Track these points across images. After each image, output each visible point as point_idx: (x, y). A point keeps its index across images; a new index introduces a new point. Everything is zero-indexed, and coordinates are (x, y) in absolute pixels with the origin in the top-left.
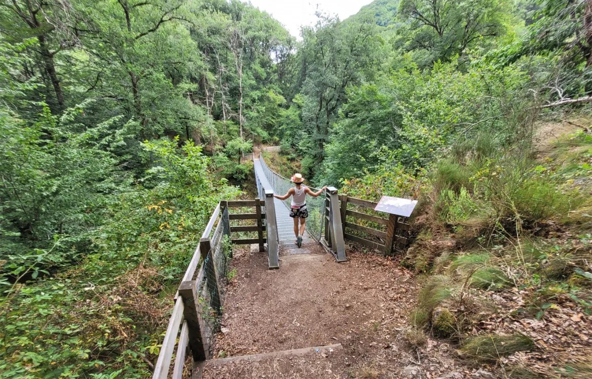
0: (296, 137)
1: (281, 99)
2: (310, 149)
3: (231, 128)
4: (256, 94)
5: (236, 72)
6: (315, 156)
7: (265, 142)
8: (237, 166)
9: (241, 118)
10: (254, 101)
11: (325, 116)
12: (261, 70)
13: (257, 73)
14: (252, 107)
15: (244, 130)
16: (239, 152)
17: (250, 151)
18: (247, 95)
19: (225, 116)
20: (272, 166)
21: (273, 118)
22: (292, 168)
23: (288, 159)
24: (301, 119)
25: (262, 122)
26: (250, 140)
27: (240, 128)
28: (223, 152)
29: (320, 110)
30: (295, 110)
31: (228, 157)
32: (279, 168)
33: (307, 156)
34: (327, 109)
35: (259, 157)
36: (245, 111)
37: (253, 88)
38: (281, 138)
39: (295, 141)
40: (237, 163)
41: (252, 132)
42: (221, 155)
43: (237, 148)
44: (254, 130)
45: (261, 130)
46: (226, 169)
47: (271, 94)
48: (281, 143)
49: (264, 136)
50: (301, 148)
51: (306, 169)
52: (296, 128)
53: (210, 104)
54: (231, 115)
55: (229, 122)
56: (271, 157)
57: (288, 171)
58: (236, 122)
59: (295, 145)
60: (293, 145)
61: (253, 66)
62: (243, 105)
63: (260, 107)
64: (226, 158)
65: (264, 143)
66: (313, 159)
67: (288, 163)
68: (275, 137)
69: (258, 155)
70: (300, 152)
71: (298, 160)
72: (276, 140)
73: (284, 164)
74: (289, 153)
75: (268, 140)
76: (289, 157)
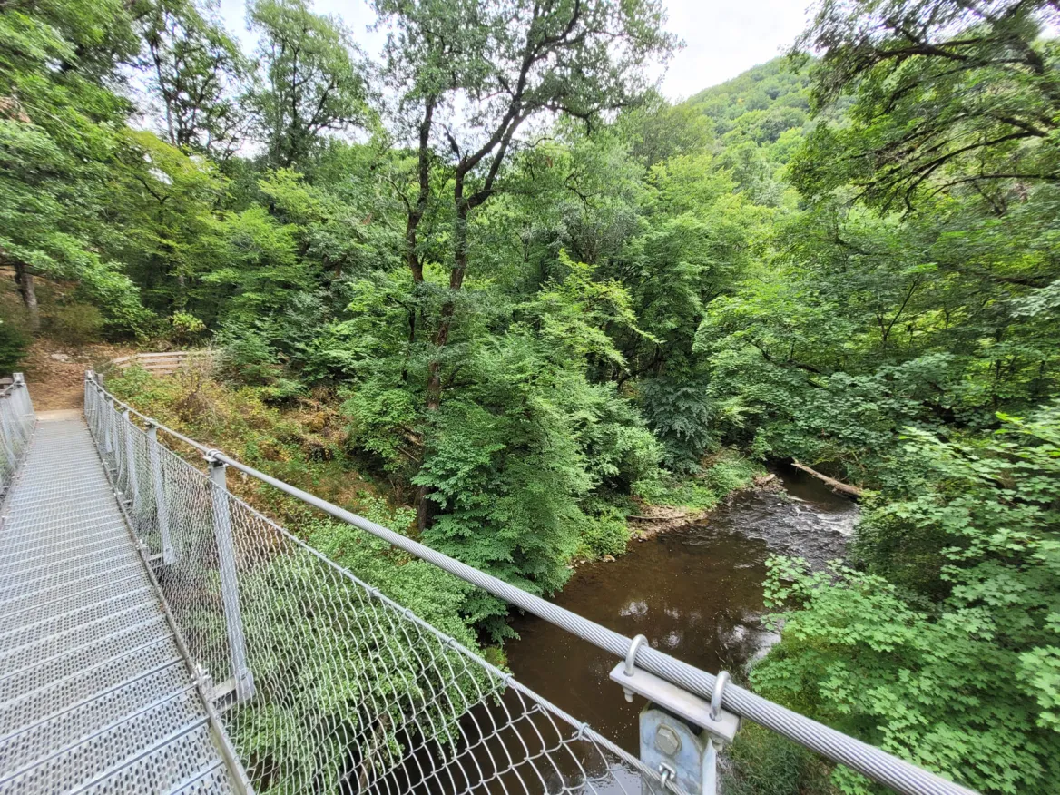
23: (269, 403)
35: (78, 400)
39: (287, 331)
59: (286, 349)
67: (271, 415)
68: (180, 316)
69: (74, 393)
70: (314, 371)
71: (309, 402)
72: (188, 327)
73: (255, 424)
74: (265, 375)
75: (141, 326)
76: (273, 391)
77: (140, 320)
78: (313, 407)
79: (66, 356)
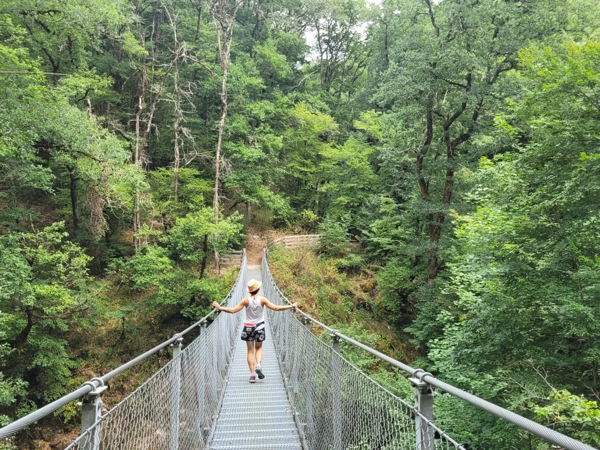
0: (364, 211)
1: (325, 122)
2: (402, 244)
3: (190, 186)
4: (260, 108)
5: (217, 61)
6: (417, 261)
7: (279, 224)
8: (197, 283)
9: (220, 161)
10: (255, 122)
11: (444, 157)
12: (278, 58)
13: (269, 64)
14: (251, 138)
15: (223, 191)
16: (204, 245)
17: (236, 245)
18: (240, 111)
19: (177, 159)
20: (293, 286)
21: (304, 165)
22: (351, 294)
23: (341, 269)
24: (377, 169)
25: (273, 174)
26: (237, 215)
27: (214, 186)
28: (160, 244)
29: (428, 142)
30: (359, 146)
31: (171, 257)
32: (314, 293)
33: (395, 260)
34: (447, 139)
35: (260, 261)
36: (231, 145)
37: (255, 94)
38: (321, 214)
39: (360, 222)
40: (198, 274)
41: (245, 196)
42: (153, 252)
43: (199, 234)
44: (249, 193)
45: (270, 193)
46: (162, 290)
47: (301, 112)
48: (322, 225)
49: (277, 206)
50: (375, 240)
51: (390, 297)
52: (363, 189)
53: (143, 126)
54: (195, 153)
55: (188, 172)
56: (292, 260)
57: (341, 300)
58: (206, 171)
59: (359, 233)
60: (354, 232)
61: (258, 48)
62: (226, 130)
63: (271, 136)
64: (166, 259)
65: (276, 227)
66: (410, 267)
67: (340, 277)
68: (307, 212)
69: (259, 256)
70: (372, 249)
71: (367, 271)
72: (309, 220)
73: (328, 281)
74: (342, 251)
75: (288, 219)
76: (344, 262)
77: (288, 216)
78: (368, 275)
79: (258, 237)
